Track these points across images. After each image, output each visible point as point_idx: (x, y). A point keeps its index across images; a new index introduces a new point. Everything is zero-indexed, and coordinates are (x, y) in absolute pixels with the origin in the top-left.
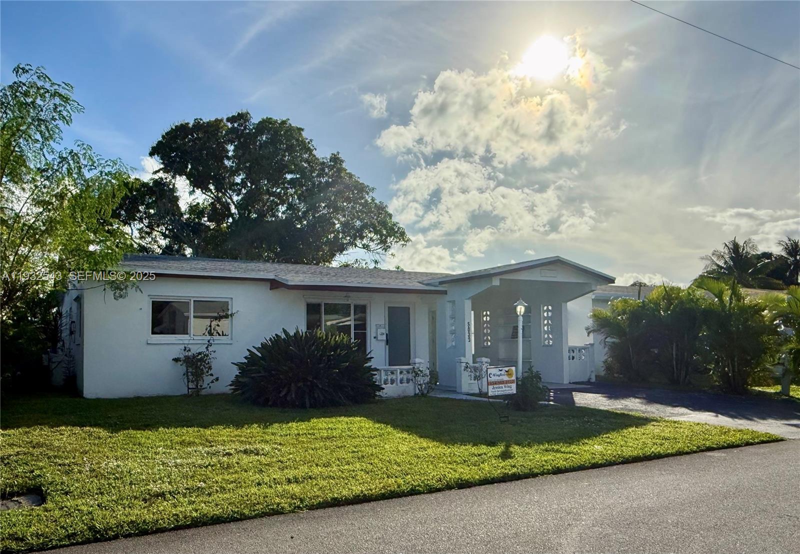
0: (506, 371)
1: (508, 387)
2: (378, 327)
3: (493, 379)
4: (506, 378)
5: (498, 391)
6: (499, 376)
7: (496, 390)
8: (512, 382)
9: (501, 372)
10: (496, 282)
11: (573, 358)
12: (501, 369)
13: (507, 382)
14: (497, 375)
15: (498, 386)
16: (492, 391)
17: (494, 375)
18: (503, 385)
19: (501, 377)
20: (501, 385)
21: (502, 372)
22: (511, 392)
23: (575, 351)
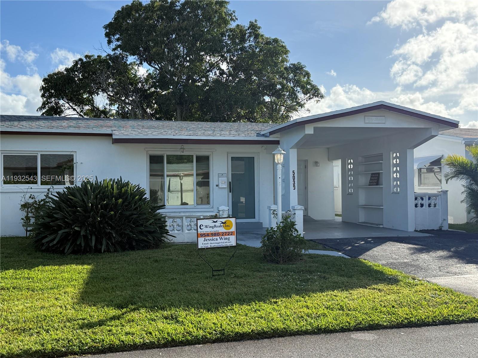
0: (223, 223)
1: (226, 239)
2: (220, 175)
3: (205, 230)
4: (222, 230)
5: (211, 243)
6: (213, 227)
7: (208, 242)
8: (232, 234)
9: (215, 224)
10: (309, 130)
11: (422, 205)
12: (215, 220)
13: (223, 234)
14: (211, 227)
15: (211, 238)
16: (202, 243)
17: (206, 227)
18: (218, 238)
19: (215, 229)
20: (215, 237)
21: (218, 224)
22: (228, 244)
23: (424, 198)
